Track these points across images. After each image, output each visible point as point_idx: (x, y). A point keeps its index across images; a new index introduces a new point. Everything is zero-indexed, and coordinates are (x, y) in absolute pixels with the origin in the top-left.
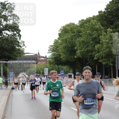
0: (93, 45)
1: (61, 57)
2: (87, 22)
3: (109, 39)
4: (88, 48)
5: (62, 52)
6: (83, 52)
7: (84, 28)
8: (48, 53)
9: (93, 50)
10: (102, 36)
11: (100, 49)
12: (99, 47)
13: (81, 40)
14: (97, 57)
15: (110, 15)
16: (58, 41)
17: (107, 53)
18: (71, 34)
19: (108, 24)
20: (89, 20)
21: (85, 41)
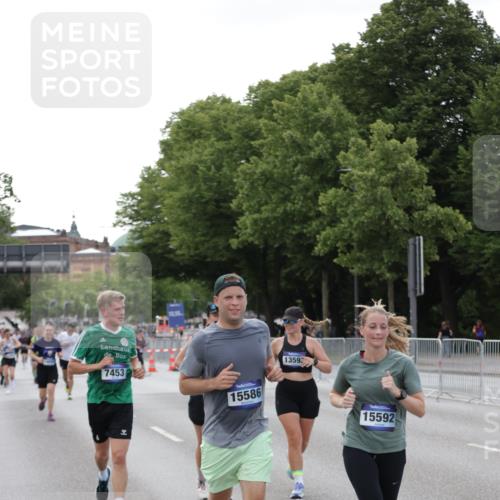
0: (310, 194)
1: (172, 245)
2: (285, 90)
3: (378, 166)
4: (289, 204)
5: (173, 222)
6: (267, 220)
7: (271, 118)
8: (115, 225)
9: (312, 214)
10: (347, 151)
11: (339, 210)
12: (333, 202)
13: (258, 171)
14: (327, 245)
15: (386, 62)
16: (159, 175)
17: (371, 228)
18: (212, 145)
19: (372, 104)
20: (291, 85)
21: (276, 176)
